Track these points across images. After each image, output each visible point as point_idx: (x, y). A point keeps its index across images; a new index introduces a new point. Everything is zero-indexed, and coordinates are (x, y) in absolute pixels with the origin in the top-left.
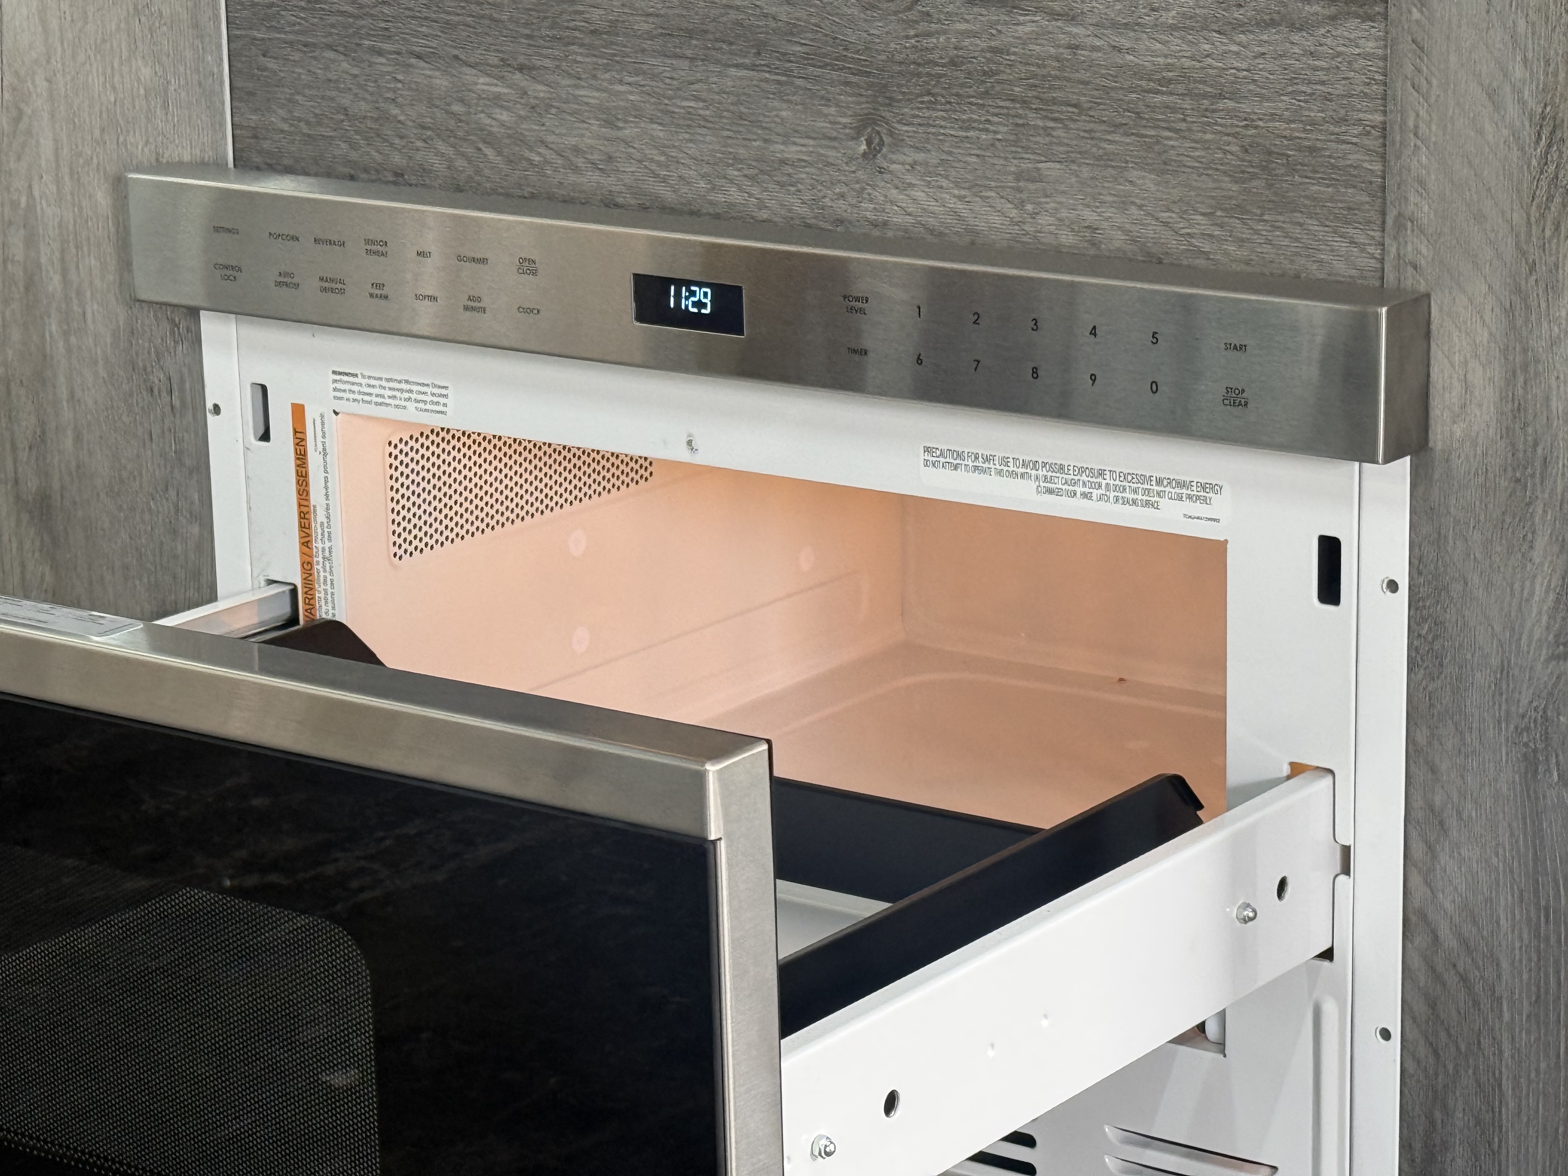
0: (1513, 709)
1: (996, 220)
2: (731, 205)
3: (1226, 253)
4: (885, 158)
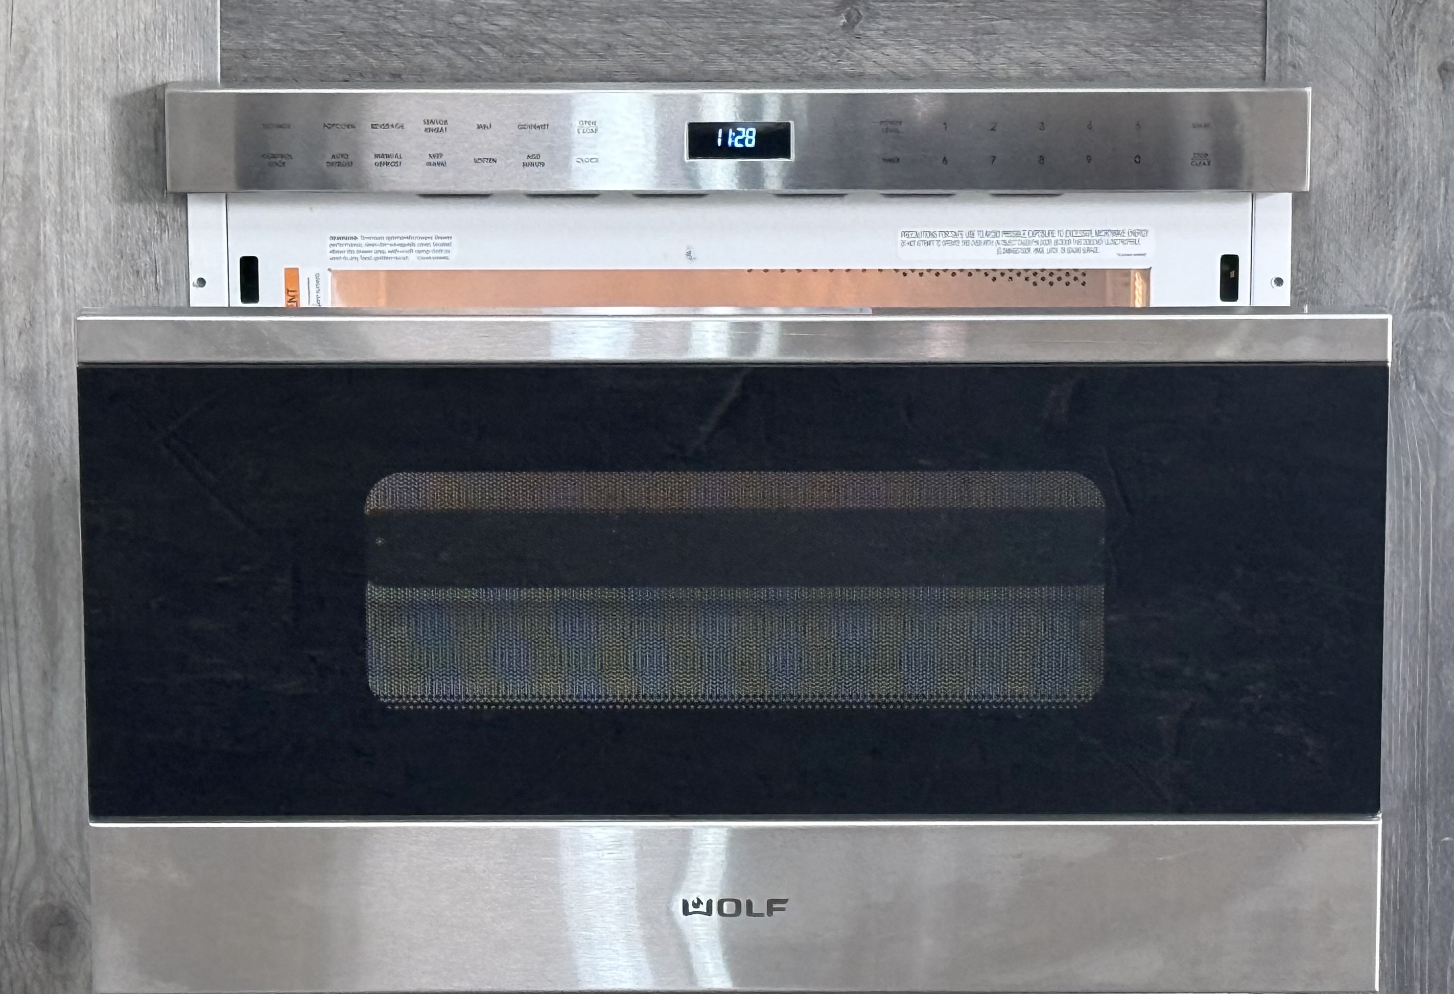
1: (957, 64)
2: (721, 70)
4: (862, 28)
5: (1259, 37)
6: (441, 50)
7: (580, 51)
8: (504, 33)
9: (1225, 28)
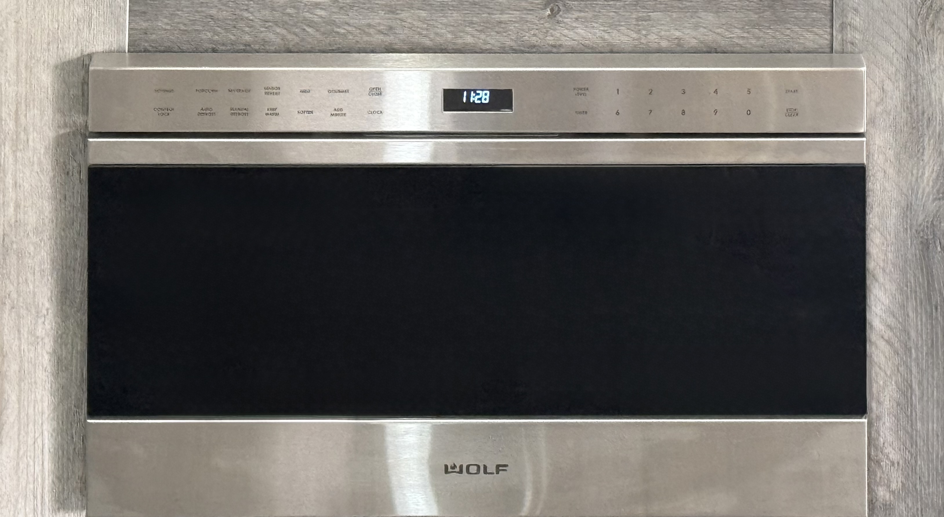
0: (915, 223)
1: (624, 39)
2: (467, 44)
3: (751, 44)
4: (561, 16)
5: (828, 24)
6: (278, 30)
7: (372, 31)
8: (320, 20)
9: (805, 18)
